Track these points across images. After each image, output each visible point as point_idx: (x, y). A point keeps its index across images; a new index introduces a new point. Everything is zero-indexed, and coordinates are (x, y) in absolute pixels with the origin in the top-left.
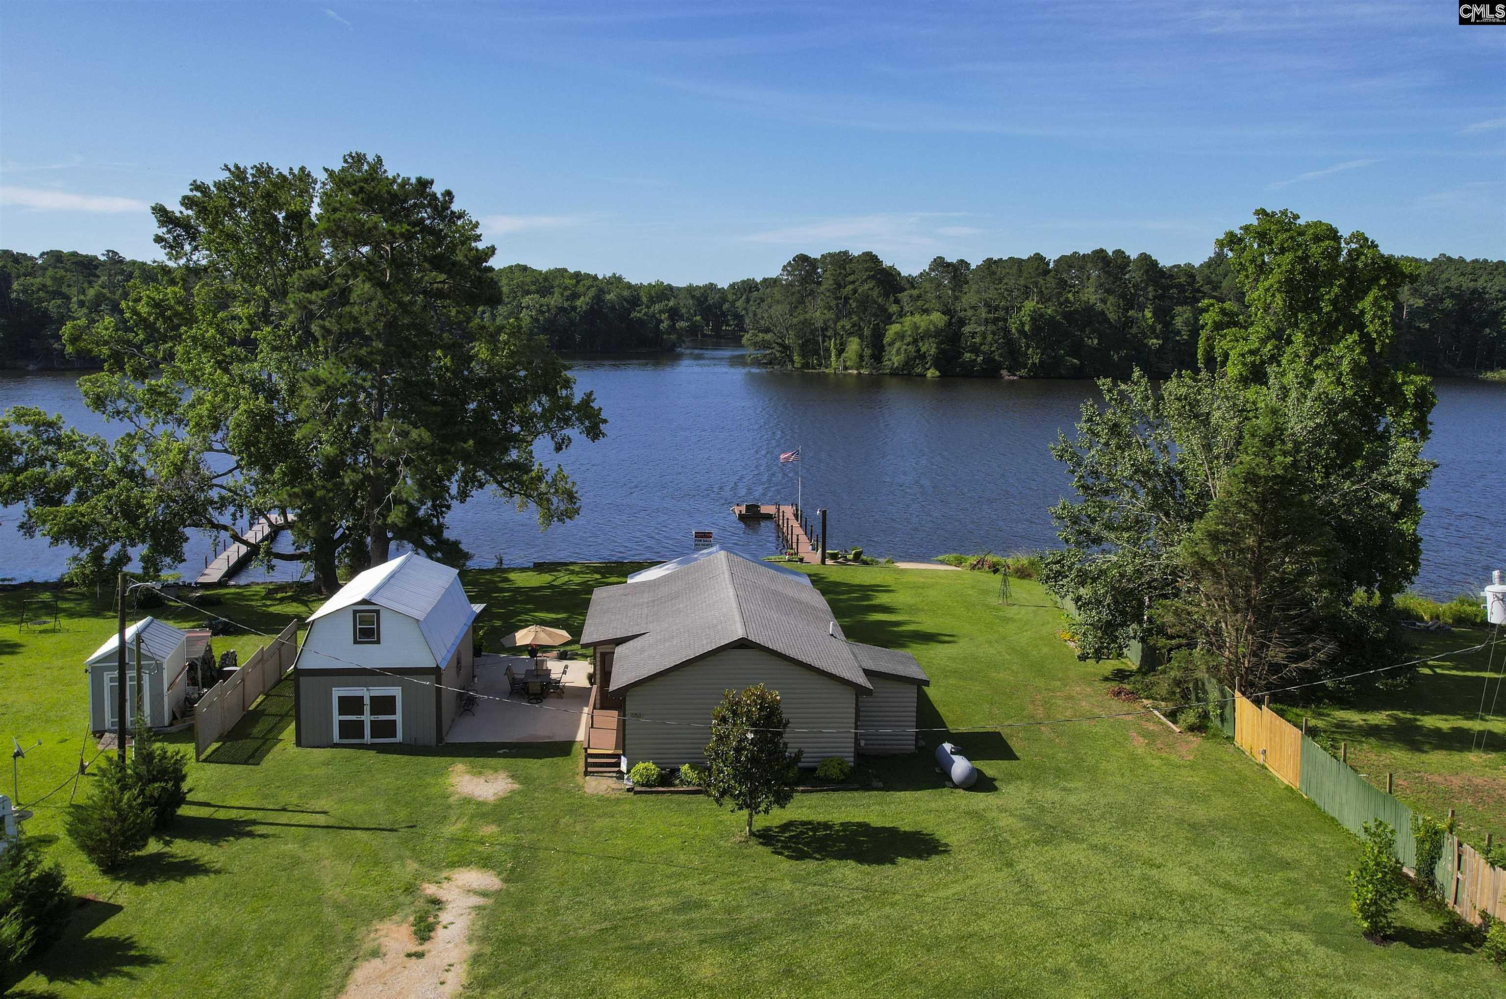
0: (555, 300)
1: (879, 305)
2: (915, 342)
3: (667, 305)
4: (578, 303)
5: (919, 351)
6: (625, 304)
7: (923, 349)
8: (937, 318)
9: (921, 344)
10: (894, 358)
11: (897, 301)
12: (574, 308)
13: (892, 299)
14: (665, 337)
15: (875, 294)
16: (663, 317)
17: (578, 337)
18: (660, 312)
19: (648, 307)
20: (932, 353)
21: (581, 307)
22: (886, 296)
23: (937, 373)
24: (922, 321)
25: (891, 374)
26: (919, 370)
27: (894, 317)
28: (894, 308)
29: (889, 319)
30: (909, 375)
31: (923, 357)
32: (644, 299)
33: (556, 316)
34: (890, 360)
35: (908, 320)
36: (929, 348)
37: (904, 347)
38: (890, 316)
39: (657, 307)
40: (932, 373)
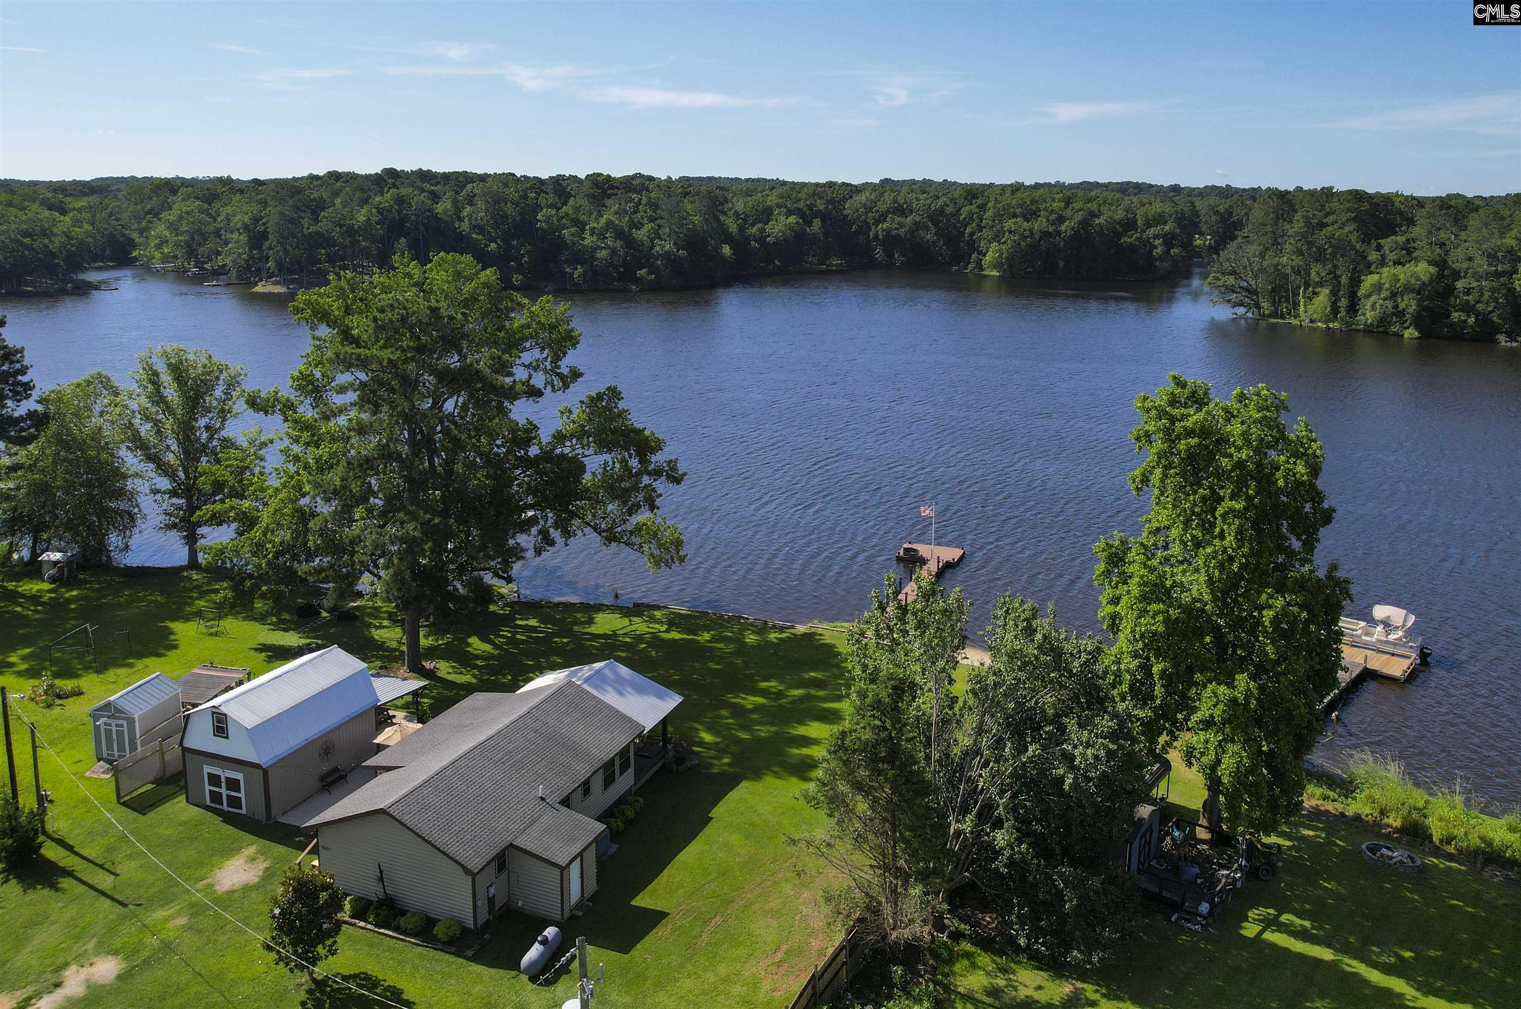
0: (1039, 224)
1: (1357, 251)
2: (1393, 295)
3: (1163, 230)
4: (1063, 228)
5: (1396, 307)
6: (1118, 227)
7: (1402, 306)
8: (1423, 270)
9: (1399, 300)
10: (1368, 314)
11: (1379, 248)
12: (1059, 233)
13: (1374, 244)
14: (1157, 264)
15: (1353, 238)
16: (1157, 242)
17: (1061, 264)
18: (1156, 237)
19: (1143, 231)
20: (1411, 310)
21: (1066, 232)
22: (1366, 240)
23: (1416, 334)
24: (1403, 274)
25: (1365, 331)
26: (1394, 329)
27: (1374, 266)
28: (1373, 256)
29: (1368, 268)
30: (1386, 332)
31: (1401, 314)
32: (1140, 223)
33: (1039, 241)
34: (1364, 315)
35: (1387, 272)
36: (1409, 304)
37: (1381, 301)
38: (1369, 265)
39: (1152, 231)
40: (1410, 333)
